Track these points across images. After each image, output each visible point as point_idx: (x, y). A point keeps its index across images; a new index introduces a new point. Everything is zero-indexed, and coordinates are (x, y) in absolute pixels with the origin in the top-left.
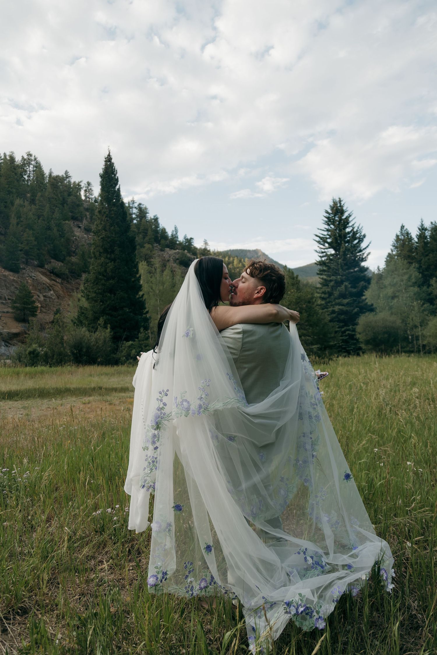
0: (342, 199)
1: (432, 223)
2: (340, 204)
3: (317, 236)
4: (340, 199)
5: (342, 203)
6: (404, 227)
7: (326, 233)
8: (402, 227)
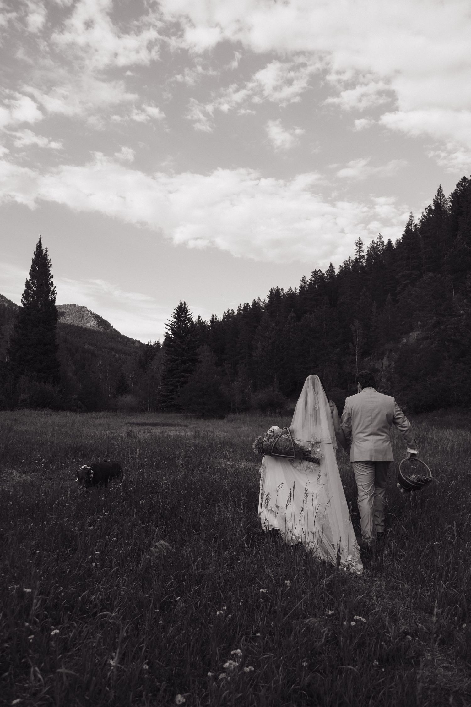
0: (186, 303)
1: (213, 315)
2: (185, 306)
3: (167, 325)
4: (185, 302)
5: (186, 306)
6: (200, 317)
7: (171, 323)
8: (199, 317)
